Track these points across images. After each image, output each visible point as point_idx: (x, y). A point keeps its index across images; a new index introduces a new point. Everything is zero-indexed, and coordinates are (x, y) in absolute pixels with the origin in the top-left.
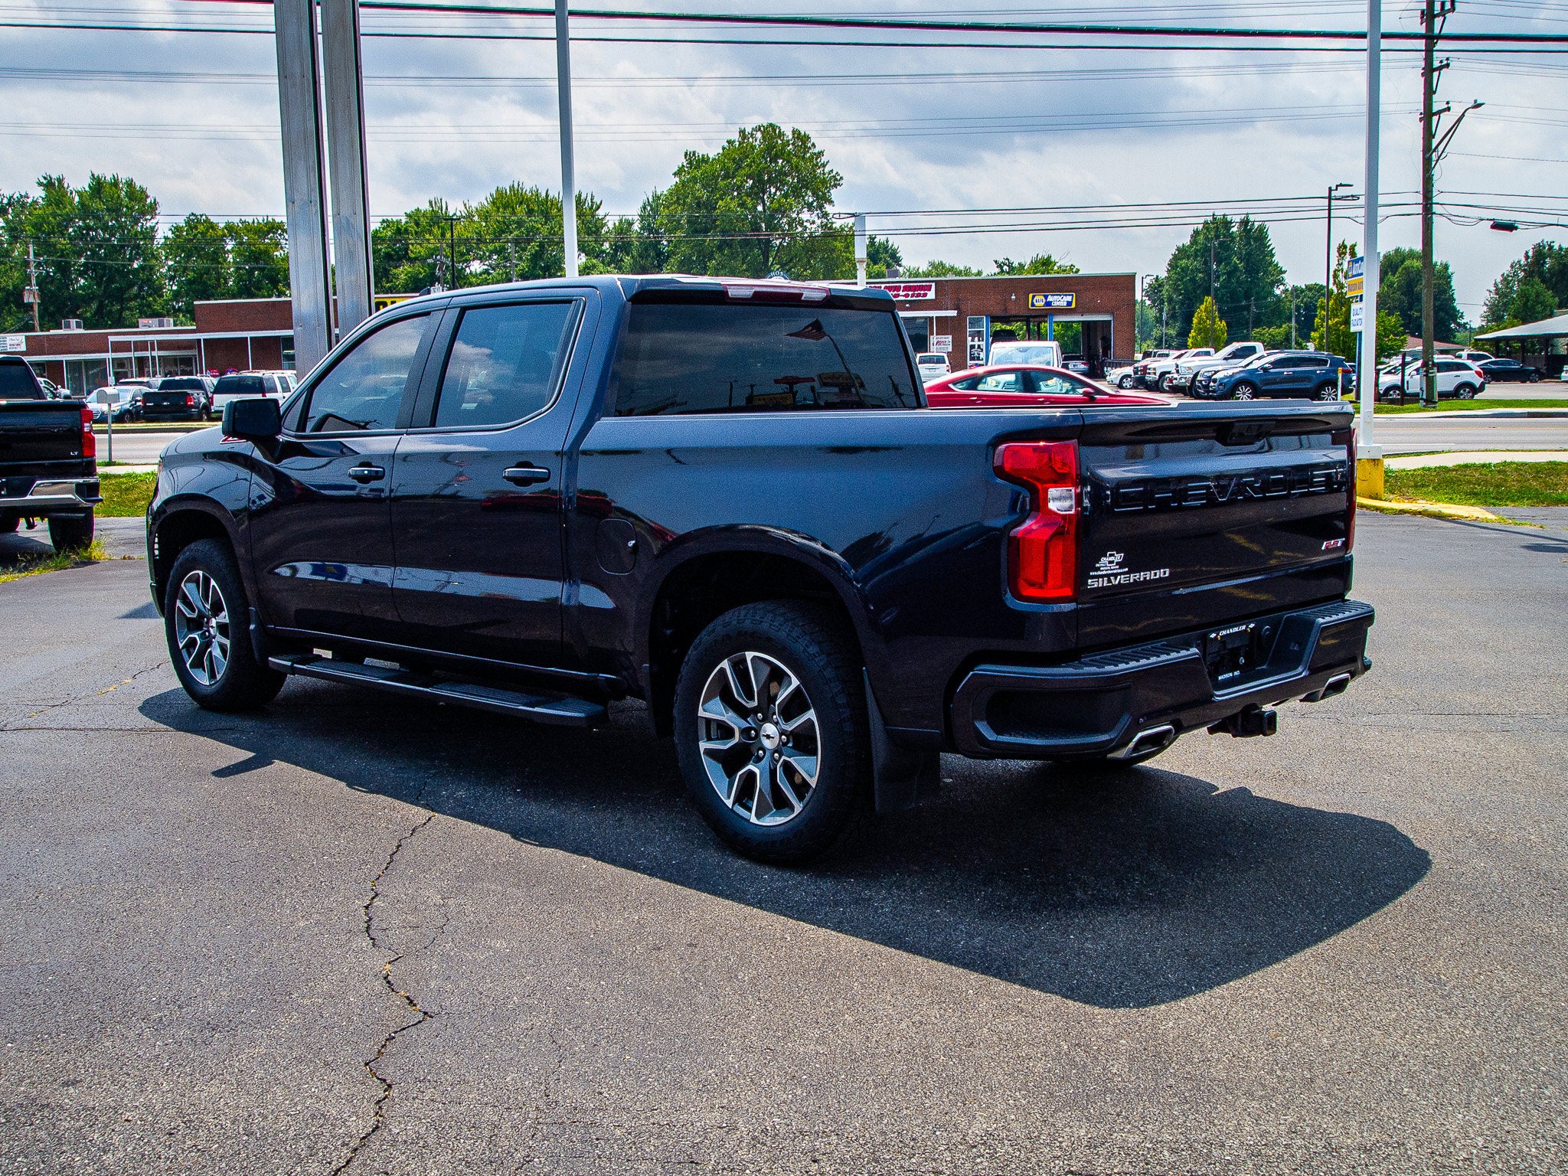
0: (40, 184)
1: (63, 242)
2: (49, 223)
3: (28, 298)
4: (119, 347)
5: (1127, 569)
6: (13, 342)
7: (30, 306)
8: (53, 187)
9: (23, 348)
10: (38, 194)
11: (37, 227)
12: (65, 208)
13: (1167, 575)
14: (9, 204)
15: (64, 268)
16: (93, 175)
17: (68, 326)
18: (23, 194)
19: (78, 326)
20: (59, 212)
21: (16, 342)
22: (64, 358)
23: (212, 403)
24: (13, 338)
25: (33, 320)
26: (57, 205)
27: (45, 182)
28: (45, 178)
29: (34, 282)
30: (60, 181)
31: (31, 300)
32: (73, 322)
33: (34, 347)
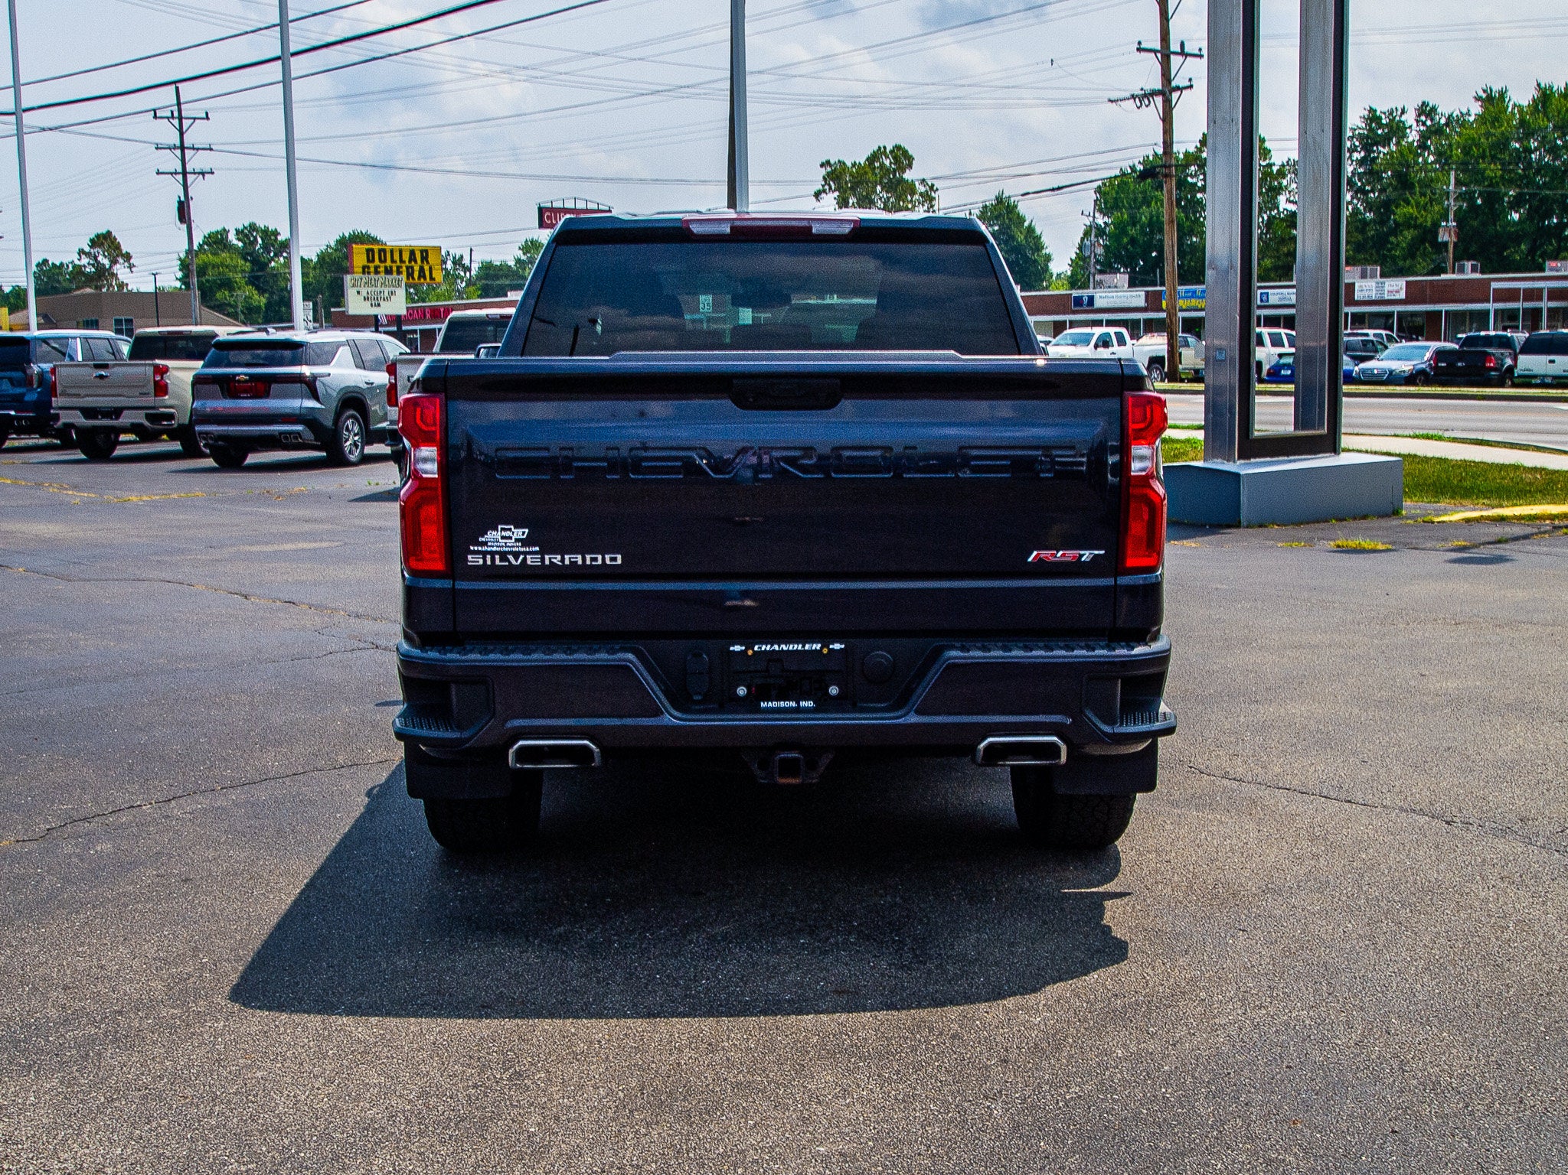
0: (1478, 99)
1: (1493, 170)
2: (1478, 146)
3: (1443, 237)
4: (1511, 295)
5: (537, 549)
6: (1391, 289)
7: (1445, 244)
8: (1493, 101)
9: (1402, 295)
10: (1476, 109)
11: (1466, 151)
12: (1502, 126)
13: (619, 562)
14: (1447, 124)
15: (1492, 198)
16: (1539, 85)
17: (1462, 270)
18: (1464, 111)
19: (1474, 270)
20: (1492, 131)
21: (1395, 288)
22: (1443, 307)
23: (1516, 365)
24: (1392, 283)
25: (1445, 263)
26: (1493, 123)
27: (1484, 96)
28: (1484, 91)
29: (1451, 216)
30: (1502, 94)
31: (1446, 238)
32: (1468, 265)
33: (1415, 294)
